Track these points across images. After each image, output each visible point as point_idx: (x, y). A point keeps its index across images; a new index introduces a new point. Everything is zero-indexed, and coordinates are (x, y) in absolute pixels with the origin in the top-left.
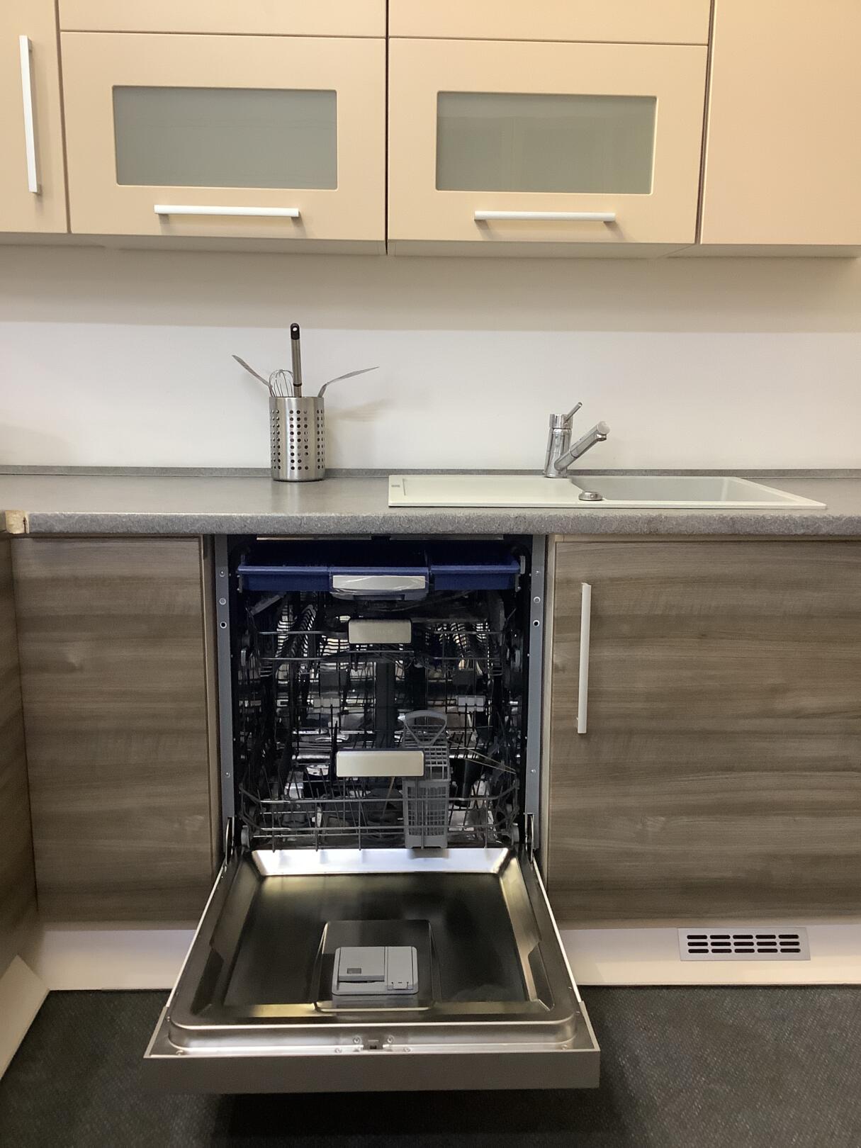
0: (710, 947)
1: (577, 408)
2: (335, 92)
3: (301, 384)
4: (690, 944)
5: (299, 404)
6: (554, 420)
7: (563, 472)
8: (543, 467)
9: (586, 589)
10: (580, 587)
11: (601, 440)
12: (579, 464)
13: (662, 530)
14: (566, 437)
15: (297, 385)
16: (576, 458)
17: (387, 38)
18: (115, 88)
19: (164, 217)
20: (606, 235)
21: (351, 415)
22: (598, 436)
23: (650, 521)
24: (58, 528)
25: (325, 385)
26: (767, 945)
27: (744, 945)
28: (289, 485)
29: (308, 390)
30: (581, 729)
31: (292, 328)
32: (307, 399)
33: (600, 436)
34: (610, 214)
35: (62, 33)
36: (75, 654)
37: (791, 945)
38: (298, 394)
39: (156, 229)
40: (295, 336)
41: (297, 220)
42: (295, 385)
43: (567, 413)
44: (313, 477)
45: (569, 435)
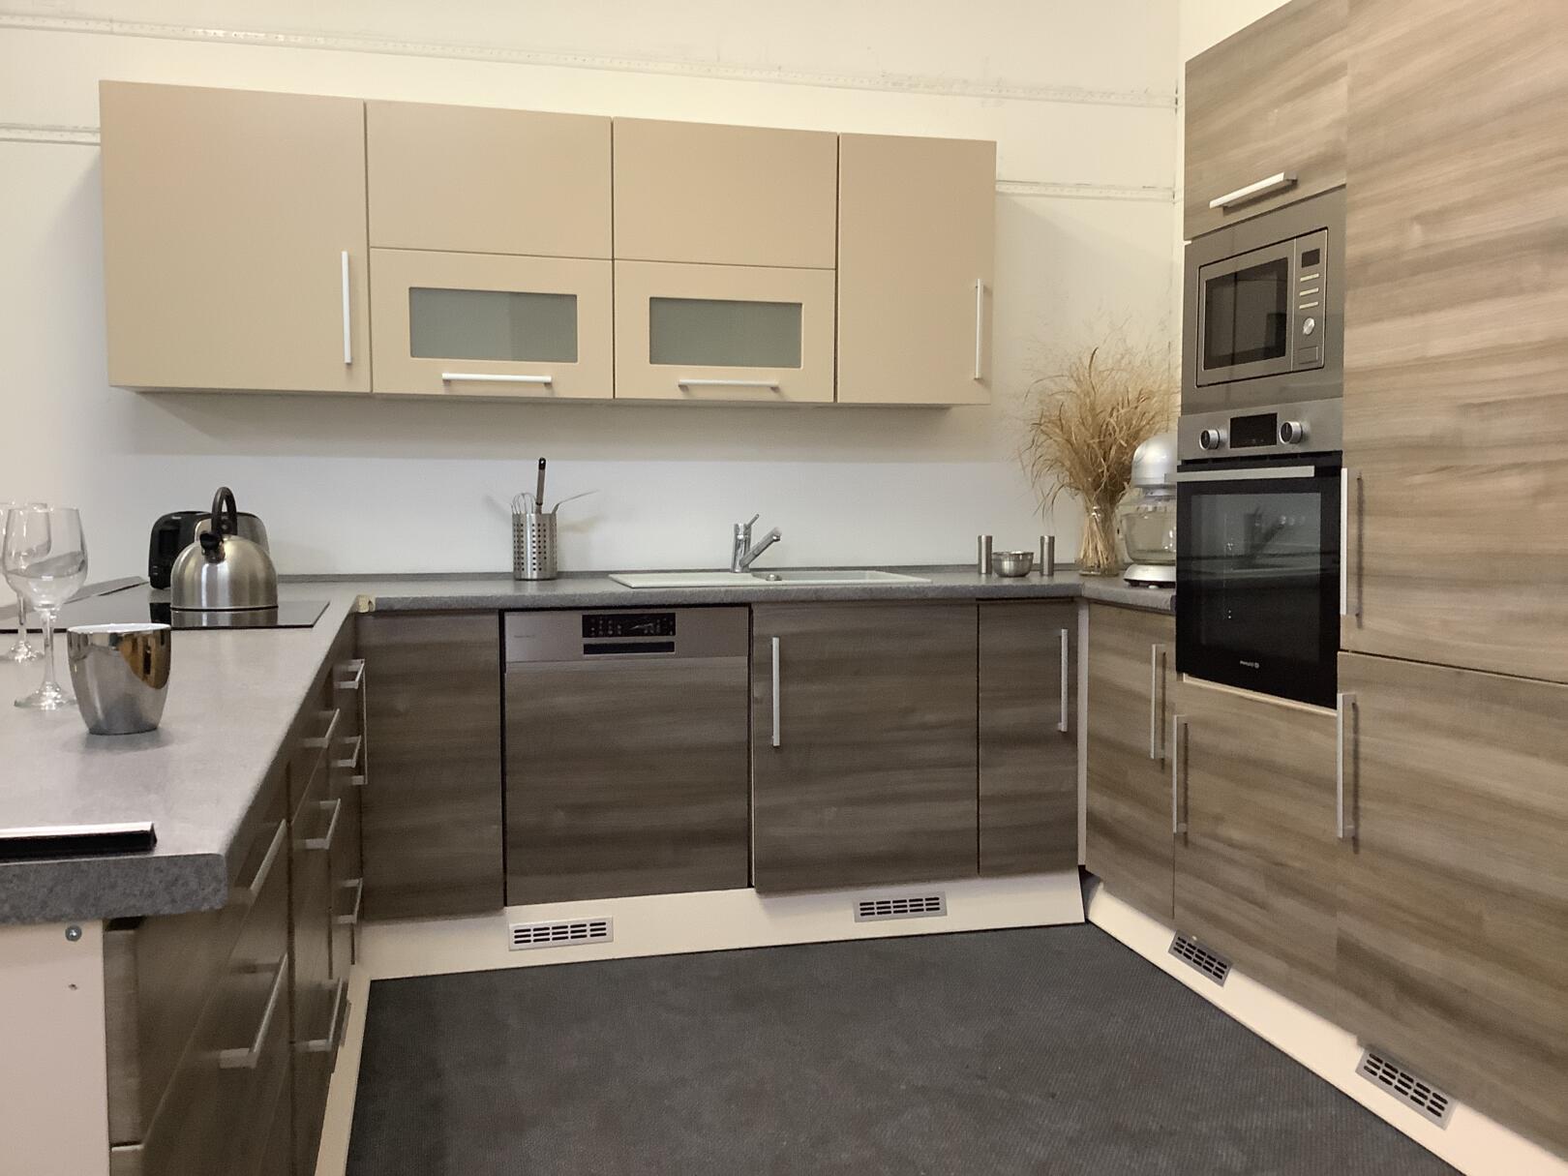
0: (876, 911)
1: (756, 518)
2: (575, 296)
3: (541, 504)
4: (862, 909)
5: (538, 519)
6: (737, 527)
7: (745, 568)
8: (730, 567)
9: (775, 641)
10: (771, 640)
11: (778, 540)
12: (756, 564)
13: (825, 598)
14: (747, 541)
15: (539, 504)
16: (757, 556)
17: (613, 260)
18: (411, 289)
19: (447, 382)
20: (772, 397)
21: (573, 528)
22: (774, 538)
23: (816, 591)
24: (397, 607)
25: (557, 505)
26: (917, 907)
27: (900, 908)
28: (529, 582)
29: (546, 509)
30: (776, 742)
31: (540, 461)
32: (545, 515)
33: (775, 538)
34: (774, 382)
35: (371, 250)
36: (401, 703)
37: (934, 905)
38: (539, 511)
39: (441, 390)
40: (542, 467)
41: (547, 385)
42: (537, 504)
43: (747, 523)
44: (548, 577)
45: (750, 539)
